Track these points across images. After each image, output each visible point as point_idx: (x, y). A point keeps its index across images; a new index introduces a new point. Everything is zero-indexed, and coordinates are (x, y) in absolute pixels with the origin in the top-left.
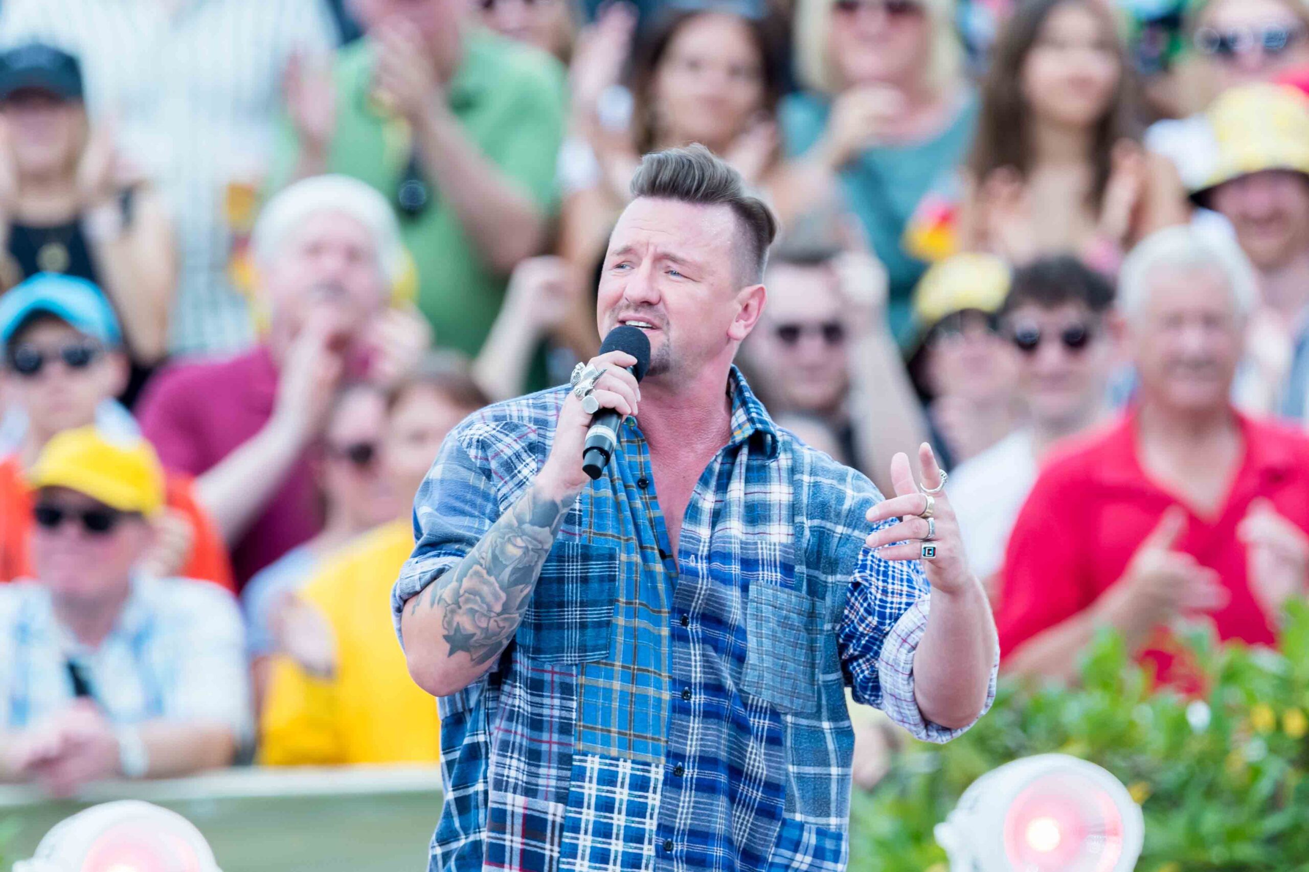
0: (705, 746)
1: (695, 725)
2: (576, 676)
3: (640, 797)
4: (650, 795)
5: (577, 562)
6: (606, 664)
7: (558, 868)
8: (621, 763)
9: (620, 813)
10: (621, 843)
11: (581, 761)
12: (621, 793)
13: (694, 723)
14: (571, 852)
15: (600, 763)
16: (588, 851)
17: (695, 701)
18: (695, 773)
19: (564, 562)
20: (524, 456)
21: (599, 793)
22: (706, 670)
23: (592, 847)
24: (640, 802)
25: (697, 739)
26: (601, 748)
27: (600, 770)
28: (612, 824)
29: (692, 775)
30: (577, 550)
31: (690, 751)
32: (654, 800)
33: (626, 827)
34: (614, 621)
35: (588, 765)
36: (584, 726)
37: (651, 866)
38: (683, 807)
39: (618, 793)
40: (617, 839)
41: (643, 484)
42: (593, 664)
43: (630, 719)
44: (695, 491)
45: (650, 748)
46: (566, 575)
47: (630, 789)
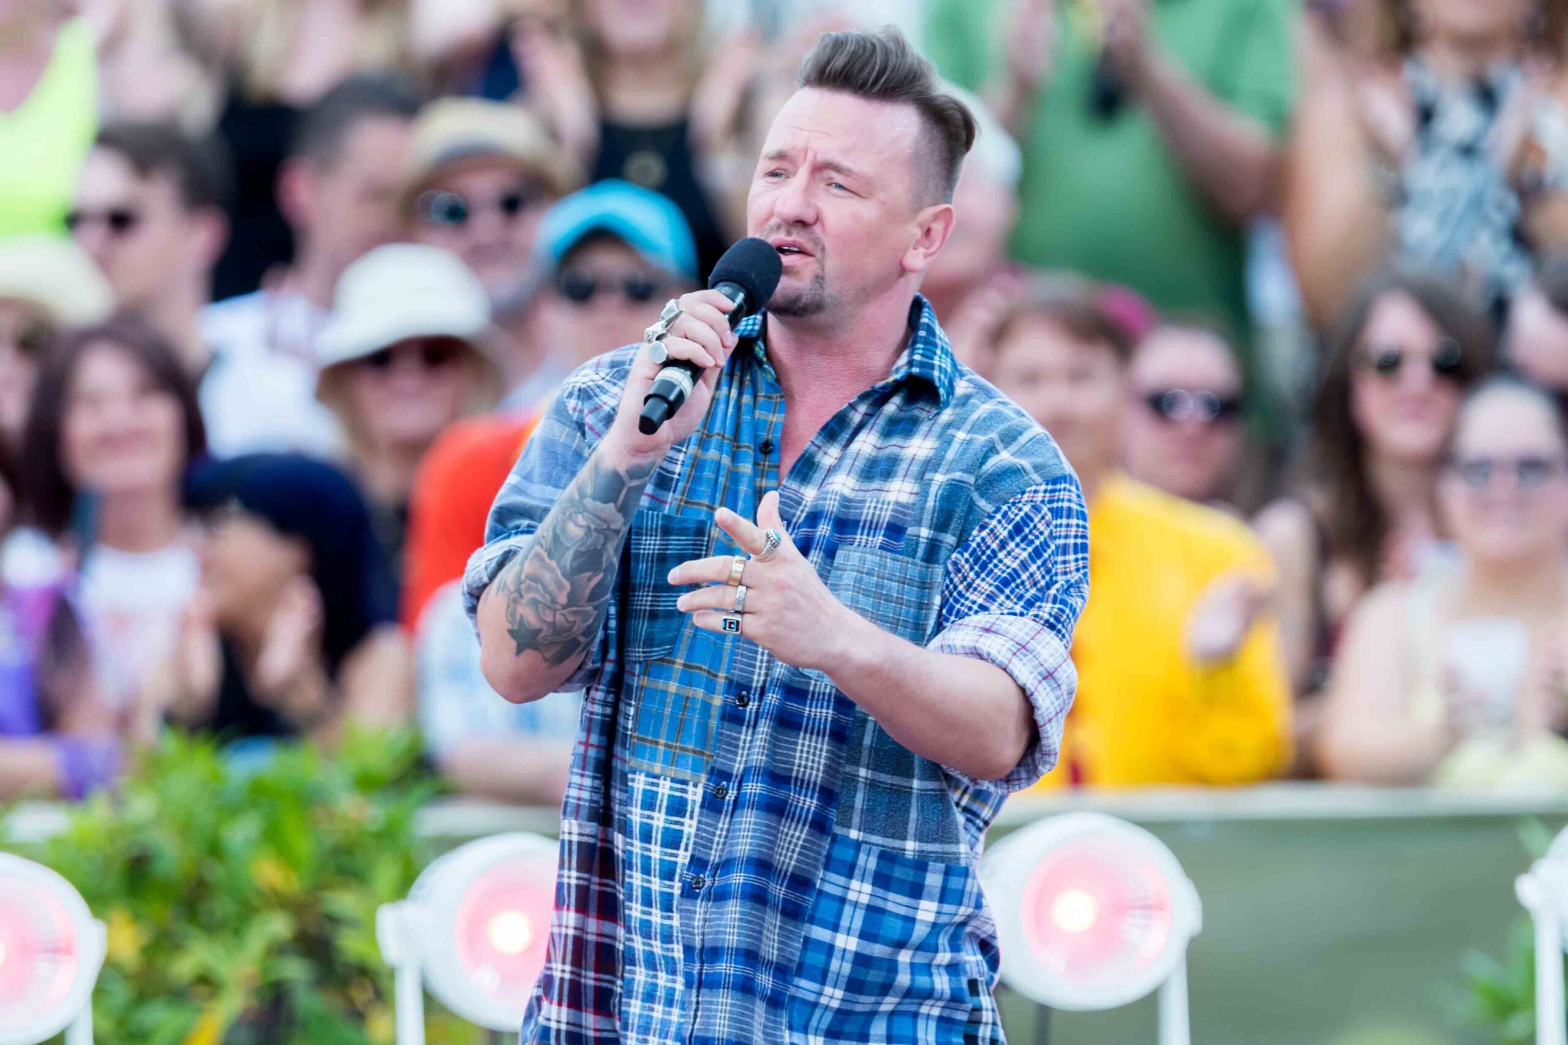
2: (638, 676)
4: (685, 820)
9: (656, 843)
10: (658, 880)
11: (632, 780)
12: (659, 819)
13: (746, 735)
15: (645, 783)
17: (751, 709)
21: (642, 820)
26: (647, 764)
27: (644, 791)
28: (650, 858)
31: (738, 768)
35: (636, 785)
36: (637, 738)
37: (679, 908)
38: (720, 836)
39: (656, 818)
40: (655, 876)
41: (766, 448)
42: (658, 662)
43: (679, 728)
44: (812, 442)
45: (690, 762)
46: (642, 551)
47: (667, 814)
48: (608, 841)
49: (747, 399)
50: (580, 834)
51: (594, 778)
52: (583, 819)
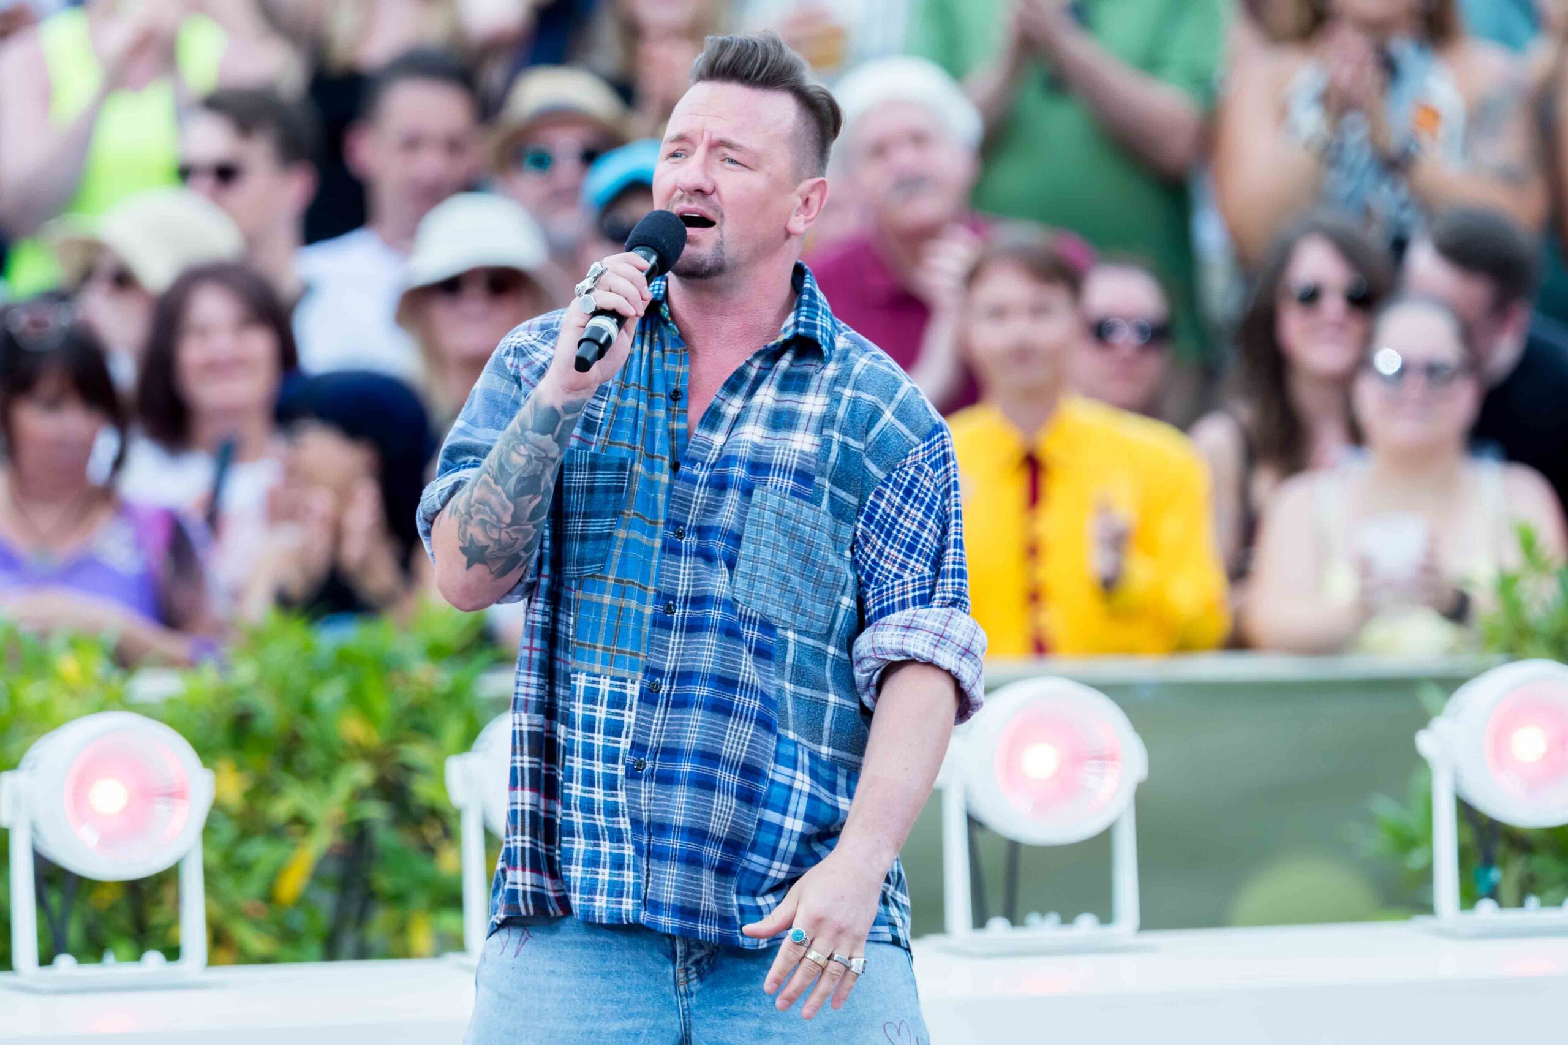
0: (685, 661)
1: (676, 640)
2: (575, 590)
3: (617, 714)
4: (625, 712)
5: (585, 471)
6: (600, 577)
8: (602, 680)
9: (599, 732)
10: (602, 763)
11: (574, 679)
12: (601, 712)
13: (675, 638)
14: (569, 775)
15: (587, 681)
17: (678, 616)
18: (673, 690)
19: (573, 470)
21: (584, 713)
22: (693, 583)
23: (583, 770)
24: (616, 720)
25: (677, 655)
26: (588, 665)
27: (586, 687)
28: (593, 745)
29: (669, 691)
30: (586, 458)
31: (670, 667)
32: (629, 717)
34: (615, 534)
35: (575, 683)
37: (624, 787)
38: (657, 724)
39: (598, 711)
40: (598, 760)
41: (675, 396)
42: (590, 578)
43: (616, 634)
44: (717, 396)
45: (628, 663)
46: (573, 485)
47: (608, 707)
48: (553, 732)
49: (657, 354)
50: (530, 725)
51: (539, 677)
52: (531, 711)
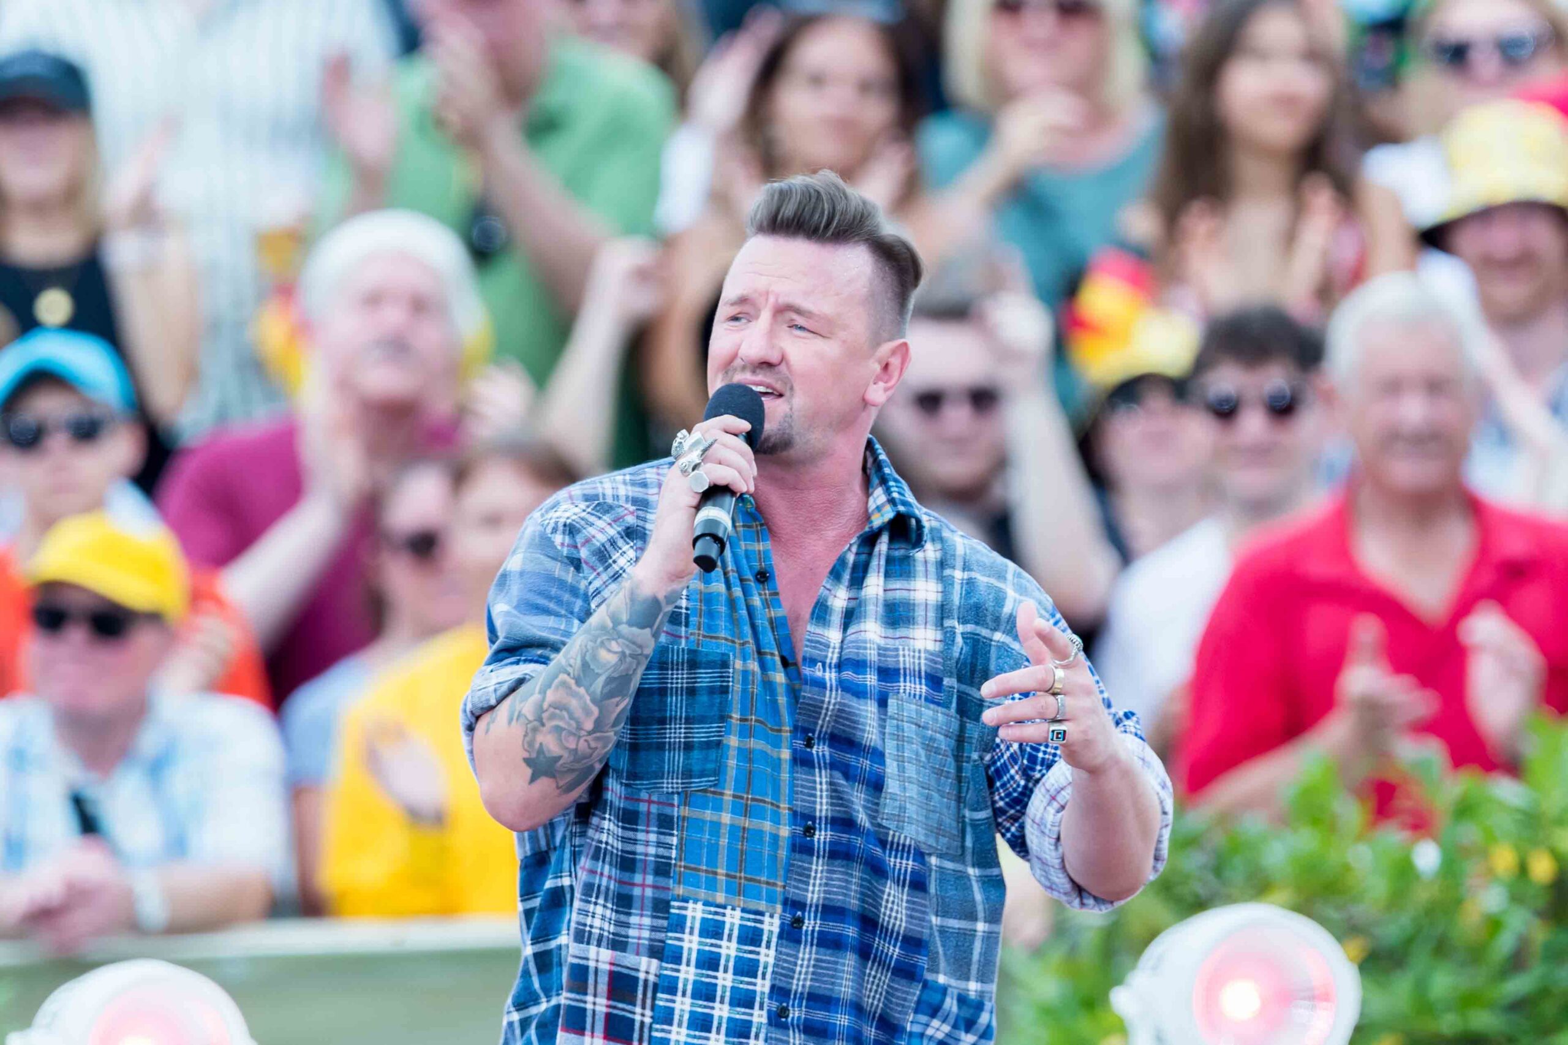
0: (829, 892)
1: (818, 867)
2: (678, 807)
3: (751, 952)
4: (763, 950)
5: (683, 670)
6: (714, 793)
7: (650, 1037)
8: (728, 911)
9: (726, 971)
10: (726, 1007)
11: (680, 908)
12: (728, 948)
13: (817, 865)
14: (666, 1017)
15: (704, 912)
16: (686, 1017)
17: (819, 839)
18: (818, 925)
19: (667, 669)
20: (620, 542)
21: (702, 947)
22: (834, 801)
23: (691, 1012)
24: (750, 959)
25: (820, 885)
26: (705, 893)
27: (704, 920)
28: (716, 985)
29: (814, 927)
30: (683, 655)
31: (812, 898)
32: (767, 956)
33: (732, 988)
34: (725, 742)
35: (689, 913)
36: (685, 867)
37: (762, 1036)
38: (801, 965)
39: (724, 947)
40: (721, 1003)
41: (763, 577)
42: (700, 793)
44: (822, 586)
45: (761, 893)
46: (669, 685)
47: (739, 943)
